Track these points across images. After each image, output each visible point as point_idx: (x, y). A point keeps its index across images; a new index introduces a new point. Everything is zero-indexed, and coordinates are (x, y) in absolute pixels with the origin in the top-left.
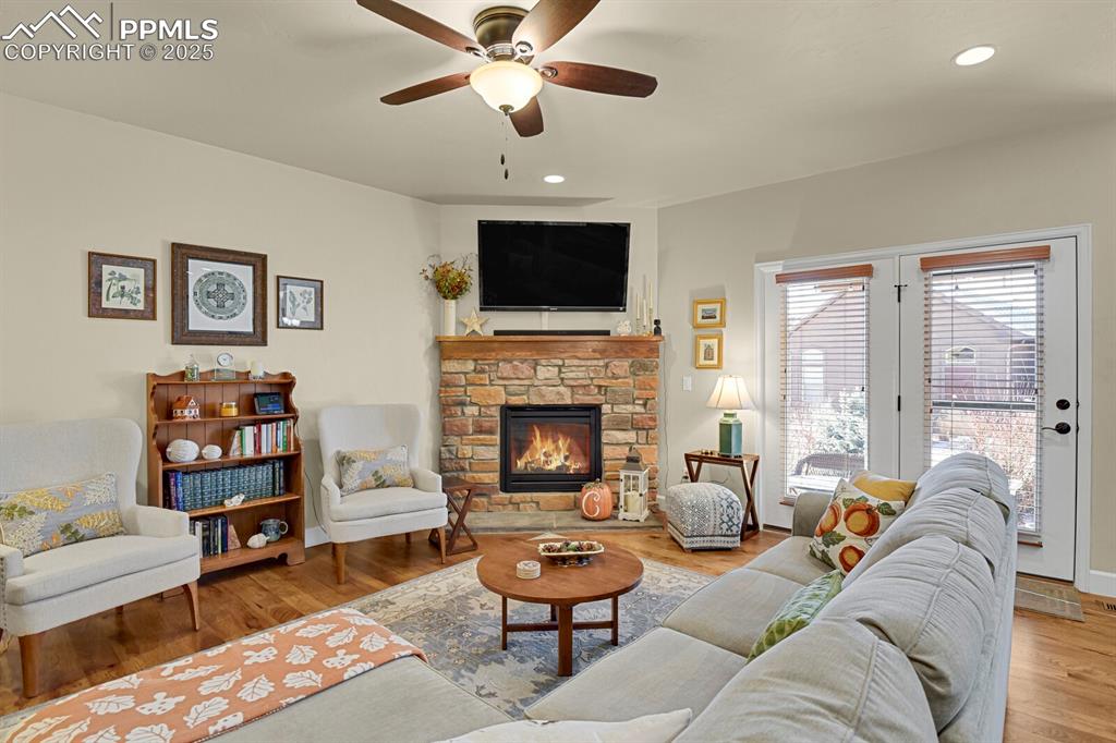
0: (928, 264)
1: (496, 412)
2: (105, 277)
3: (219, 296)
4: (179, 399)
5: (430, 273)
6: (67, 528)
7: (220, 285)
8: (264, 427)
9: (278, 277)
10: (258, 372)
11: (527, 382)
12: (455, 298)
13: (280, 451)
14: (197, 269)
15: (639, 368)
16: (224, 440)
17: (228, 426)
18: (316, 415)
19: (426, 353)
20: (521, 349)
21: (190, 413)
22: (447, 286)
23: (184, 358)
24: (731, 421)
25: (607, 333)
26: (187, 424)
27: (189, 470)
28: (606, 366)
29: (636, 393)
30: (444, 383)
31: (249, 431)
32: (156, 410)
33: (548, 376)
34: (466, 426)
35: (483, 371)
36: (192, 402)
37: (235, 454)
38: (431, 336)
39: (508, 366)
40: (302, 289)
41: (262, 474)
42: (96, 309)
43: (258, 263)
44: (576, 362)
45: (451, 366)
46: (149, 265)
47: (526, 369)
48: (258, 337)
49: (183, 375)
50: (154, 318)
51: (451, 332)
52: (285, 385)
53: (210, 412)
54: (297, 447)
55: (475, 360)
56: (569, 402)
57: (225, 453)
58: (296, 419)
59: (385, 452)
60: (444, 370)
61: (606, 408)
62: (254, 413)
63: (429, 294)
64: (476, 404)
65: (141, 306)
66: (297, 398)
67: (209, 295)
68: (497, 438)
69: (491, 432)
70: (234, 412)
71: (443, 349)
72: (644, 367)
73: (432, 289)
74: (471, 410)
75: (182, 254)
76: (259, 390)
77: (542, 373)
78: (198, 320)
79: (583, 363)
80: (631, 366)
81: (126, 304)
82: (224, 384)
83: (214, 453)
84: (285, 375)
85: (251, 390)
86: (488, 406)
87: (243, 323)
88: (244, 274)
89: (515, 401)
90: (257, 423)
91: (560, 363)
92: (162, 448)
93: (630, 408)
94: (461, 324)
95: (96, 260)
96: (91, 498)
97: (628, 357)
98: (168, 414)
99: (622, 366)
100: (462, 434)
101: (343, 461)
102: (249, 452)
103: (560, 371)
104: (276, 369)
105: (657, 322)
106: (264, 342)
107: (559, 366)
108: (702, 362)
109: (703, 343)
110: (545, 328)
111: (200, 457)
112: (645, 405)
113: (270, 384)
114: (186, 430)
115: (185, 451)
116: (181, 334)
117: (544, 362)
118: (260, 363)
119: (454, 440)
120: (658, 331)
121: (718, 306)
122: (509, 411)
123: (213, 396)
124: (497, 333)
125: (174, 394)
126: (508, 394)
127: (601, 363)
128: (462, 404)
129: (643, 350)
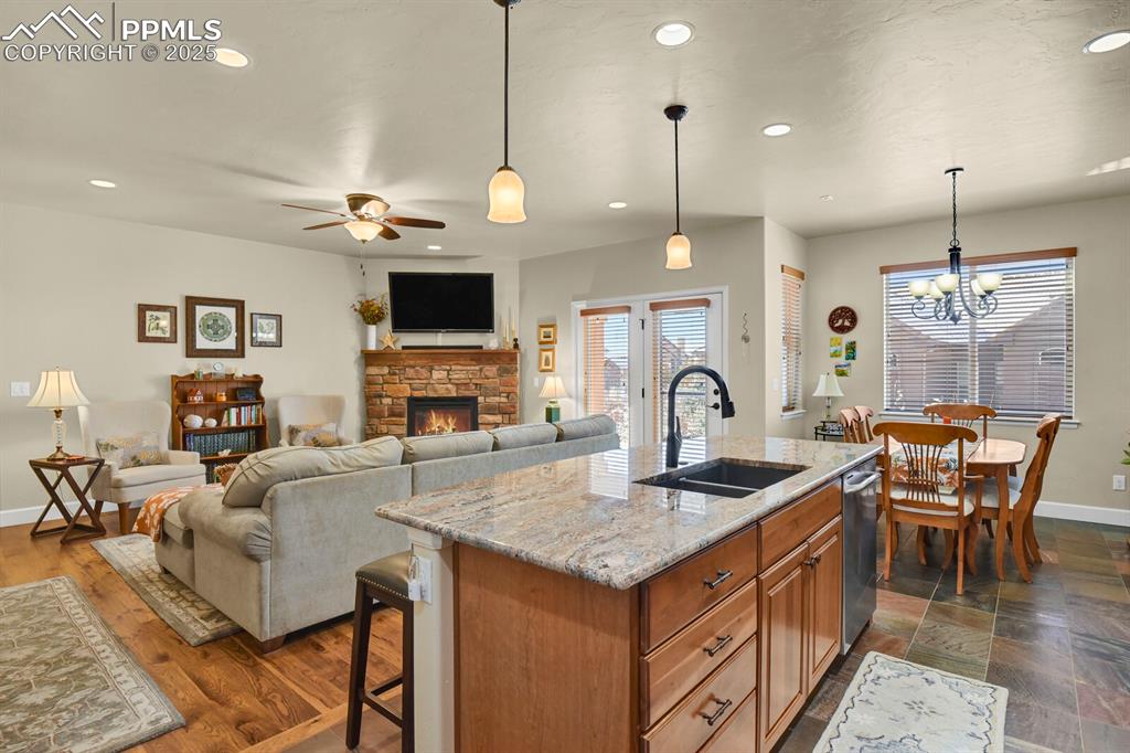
0: (654, 307)
1: (404, 403)
2: (148, 318)
3: (215, 328)
4: (191, 390)
5: (358, 307)
6: (134, 458)
7: (215, 321)
8: (243, 408)
9: (252, 314)
10: (239, 374)
11: (425, 381)
12: (375, 323)
13: (253, 423)
14: (201, 311)
15: (503, 372)
16: (218, 416)
17: (220, 408)
18: (275, 402)
19: (355, 362)
20: (420, 359)
21: (198, 399)
22: (369, 315)
23: (193, 365)
24: (552, 406)
25: (481, 347)
26: (196, 405)
27: (197, 432)
28: (481, 370)
29: (501, 389)
30: (368, 382)
31: (234, 411)
32: (177, 397)
33: (440, 376)
34: (383, 411)
35: (395, 374)
36: (199, 392)
37: (225, 425)
38: (359, 349)
39: (412, 371)
40: (267, 321)
41: (242, 437)
42: (142, 338)
43: (239, 306)
44: (459, 367)
45: (373, 370)
46: (172, 310)
47: (424, 372)
48: (239, 352)
49: (193, 376)
50: (176, 342)
51: (372, 346)
52: (256, 381)
53: (209, 399)
54: (264, 421)
55: (389, 366)
56: (455, 395)
57: (219, 424)
58: (263, 404)
59: (320, 426)
60: (368, 372)
61: (481, 399)
62: (237, 400)
63: (358, 322)
64: (389, 397)
65: (168, 335)
66: (264, 391)
67: (208, 327)
68: (405, 420)
69: (401, 415)
70: (224, 399)
71: (369, 358)
72: (507, 371)
73: (360, 317)
74: (387, 401)
75: (192, 302)
76: (240, 385)
77: (436, 375)
78: (202, 342)
79: (465, 368)
80: (498, 370)
81: (159, 334)
82: (218, 382)
83: (212, 423)
84: (257, 376)
85: (234, 385)
86: (398, 398)
87: (229, 343)
88: (230, 313)
89: (417, 394)
90: (238, 406)
91: (448, 368)
92: (182, 419)
93: (497, 399)
94: (379, 341)
95: (143, 309)
96: (145, 444)
97: (495, 363)
98: (184, 400)
99: (491, 370)
100: (380, 417)
101: (293, 431)
102: (234, 423)
103: (448, 374)
104: (250, 372)
105: (516, 340)
106: (243, 356)
107: (448, 371)
108: (544, 367)
109: (544, 354)
110: (440, 344)
111: (204, 425)
112: (508, 397)
113: (247, 382)
114: (195, 409)
115: (196, 421)
116: (192, 351)
117: (436, 367)
118: (241, 368)
119: (375, 421)
120: (516, 346)
121: (551, 329)
122: (412, 401)
123: (211, 389)
124: (404, 348)
125: (187, 387)
126: (413, 389)
127: (477, 368)
128: (380, 396)
129: (507, 359)
